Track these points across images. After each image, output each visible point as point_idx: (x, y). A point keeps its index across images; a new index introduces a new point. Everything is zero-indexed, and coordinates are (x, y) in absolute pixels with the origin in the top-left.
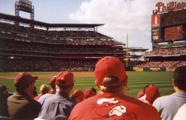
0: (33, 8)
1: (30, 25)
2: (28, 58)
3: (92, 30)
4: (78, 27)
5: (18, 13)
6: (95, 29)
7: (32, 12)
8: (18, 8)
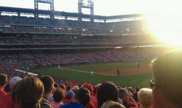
5: (81, 10)
7: (92, 8)
8: (81, 6)
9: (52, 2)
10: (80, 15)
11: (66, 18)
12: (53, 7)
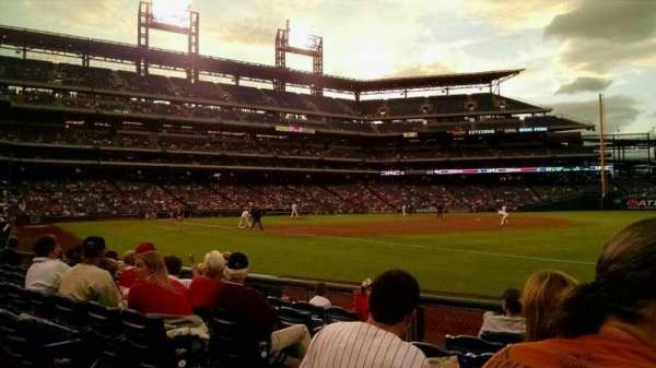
0: (321, 43)
1: (311, 88)
2: (308, 176)
3: (484, 89)
4: (442, 86)
5: (283, 58)
6: (493, 88)
7: (317, 55)
8: (282, 46)
9: (193, 31)
10: (281, 74)
11: (237, 79)
12: (197, 44)
